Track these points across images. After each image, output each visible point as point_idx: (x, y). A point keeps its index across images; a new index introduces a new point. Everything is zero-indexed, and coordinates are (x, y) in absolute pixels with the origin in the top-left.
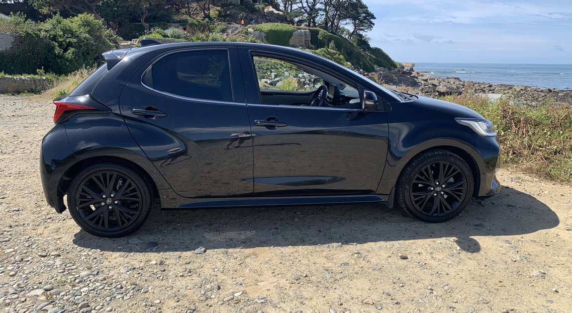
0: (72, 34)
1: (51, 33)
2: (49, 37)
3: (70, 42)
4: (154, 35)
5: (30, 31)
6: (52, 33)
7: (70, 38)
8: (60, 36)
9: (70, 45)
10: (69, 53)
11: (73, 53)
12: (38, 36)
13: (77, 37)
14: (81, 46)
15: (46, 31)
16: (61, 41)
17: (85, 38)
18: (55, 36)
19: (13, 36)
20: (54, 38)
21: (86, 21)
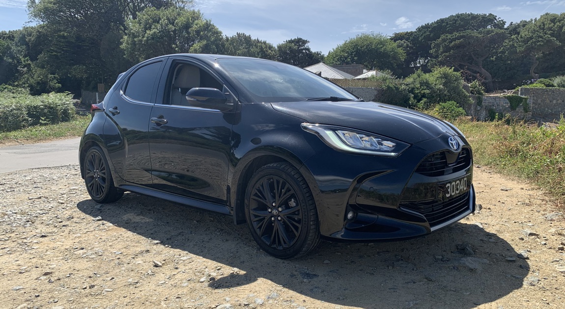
0: (427, 86)
1: (410, 86)
2: (408, 89)
3: (424, 93)
4: (534, 85)
5: (391, 85)
6: (412, 86)
7: (425, 89)
8: (417, 89)
9: (424, 96)
10: (421, 103)
11: (425, 103)
12: (397, 89)
13: (431, 88)
14: (433, 97)
15: (407, 85)
16: (417, 93)
17: (439, 89)
18: (413, 89)
19: (377, 90)
20: (412, 91)
21: (444, 74)
